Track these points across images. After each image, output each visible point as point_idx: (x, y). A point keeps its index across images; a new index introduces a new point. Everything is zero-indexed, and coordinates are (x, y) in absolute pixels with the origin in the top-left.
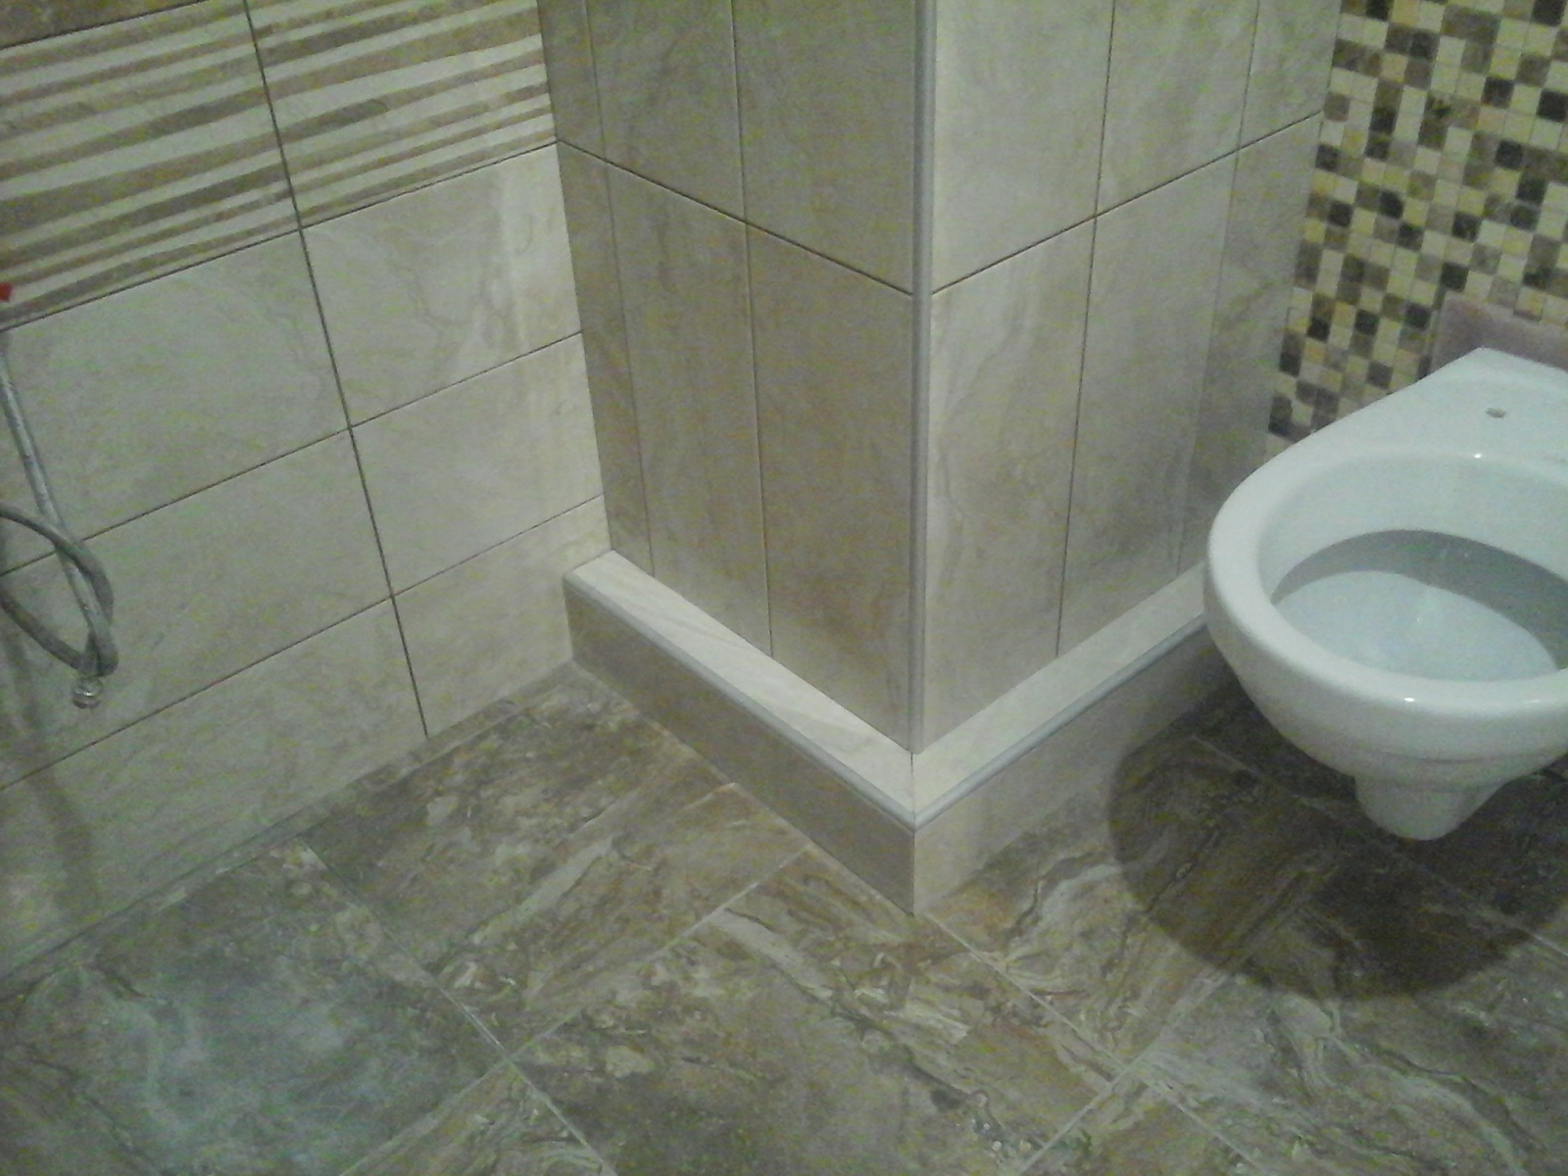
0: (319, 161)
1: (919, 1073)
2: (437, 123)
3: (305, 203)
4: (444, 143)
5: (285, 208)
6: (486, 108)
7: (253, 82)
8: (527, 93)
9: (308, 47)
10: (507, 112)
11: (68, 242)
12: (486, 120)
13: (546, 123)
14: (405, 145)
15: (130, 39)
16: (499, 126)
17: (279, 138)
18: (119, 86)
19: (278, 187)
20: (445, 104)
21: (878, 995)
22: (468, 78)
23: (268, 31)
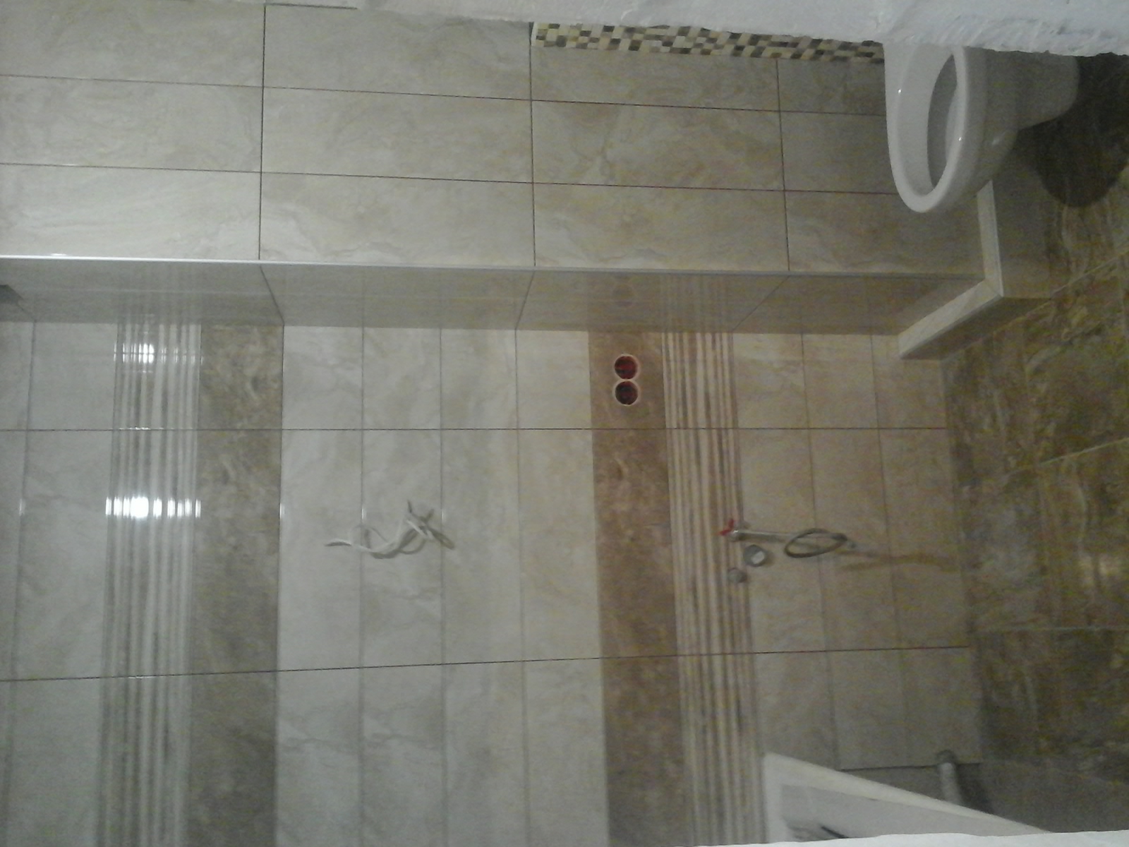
0: (719, 417)
1: (1089, 335)
2: (716, 376)
3: (730, 425)
4: (723, 375)
5: (731, 432)
6: (716, 357)
7: (691, 432)
8: (714, 341)
9: (685, 414)
10: (718, 350)
11: (724, 498)
12: (719, 357)
13: (725, 336)
14: (721, 388)
15: (673, 463)
16: (722, 353)
17: (709, 428)
18: (685, 470)
19: (723, 432)
20: (711, 372)
21: (1066, 330)
22: (705, 361)
23: (678, 424)
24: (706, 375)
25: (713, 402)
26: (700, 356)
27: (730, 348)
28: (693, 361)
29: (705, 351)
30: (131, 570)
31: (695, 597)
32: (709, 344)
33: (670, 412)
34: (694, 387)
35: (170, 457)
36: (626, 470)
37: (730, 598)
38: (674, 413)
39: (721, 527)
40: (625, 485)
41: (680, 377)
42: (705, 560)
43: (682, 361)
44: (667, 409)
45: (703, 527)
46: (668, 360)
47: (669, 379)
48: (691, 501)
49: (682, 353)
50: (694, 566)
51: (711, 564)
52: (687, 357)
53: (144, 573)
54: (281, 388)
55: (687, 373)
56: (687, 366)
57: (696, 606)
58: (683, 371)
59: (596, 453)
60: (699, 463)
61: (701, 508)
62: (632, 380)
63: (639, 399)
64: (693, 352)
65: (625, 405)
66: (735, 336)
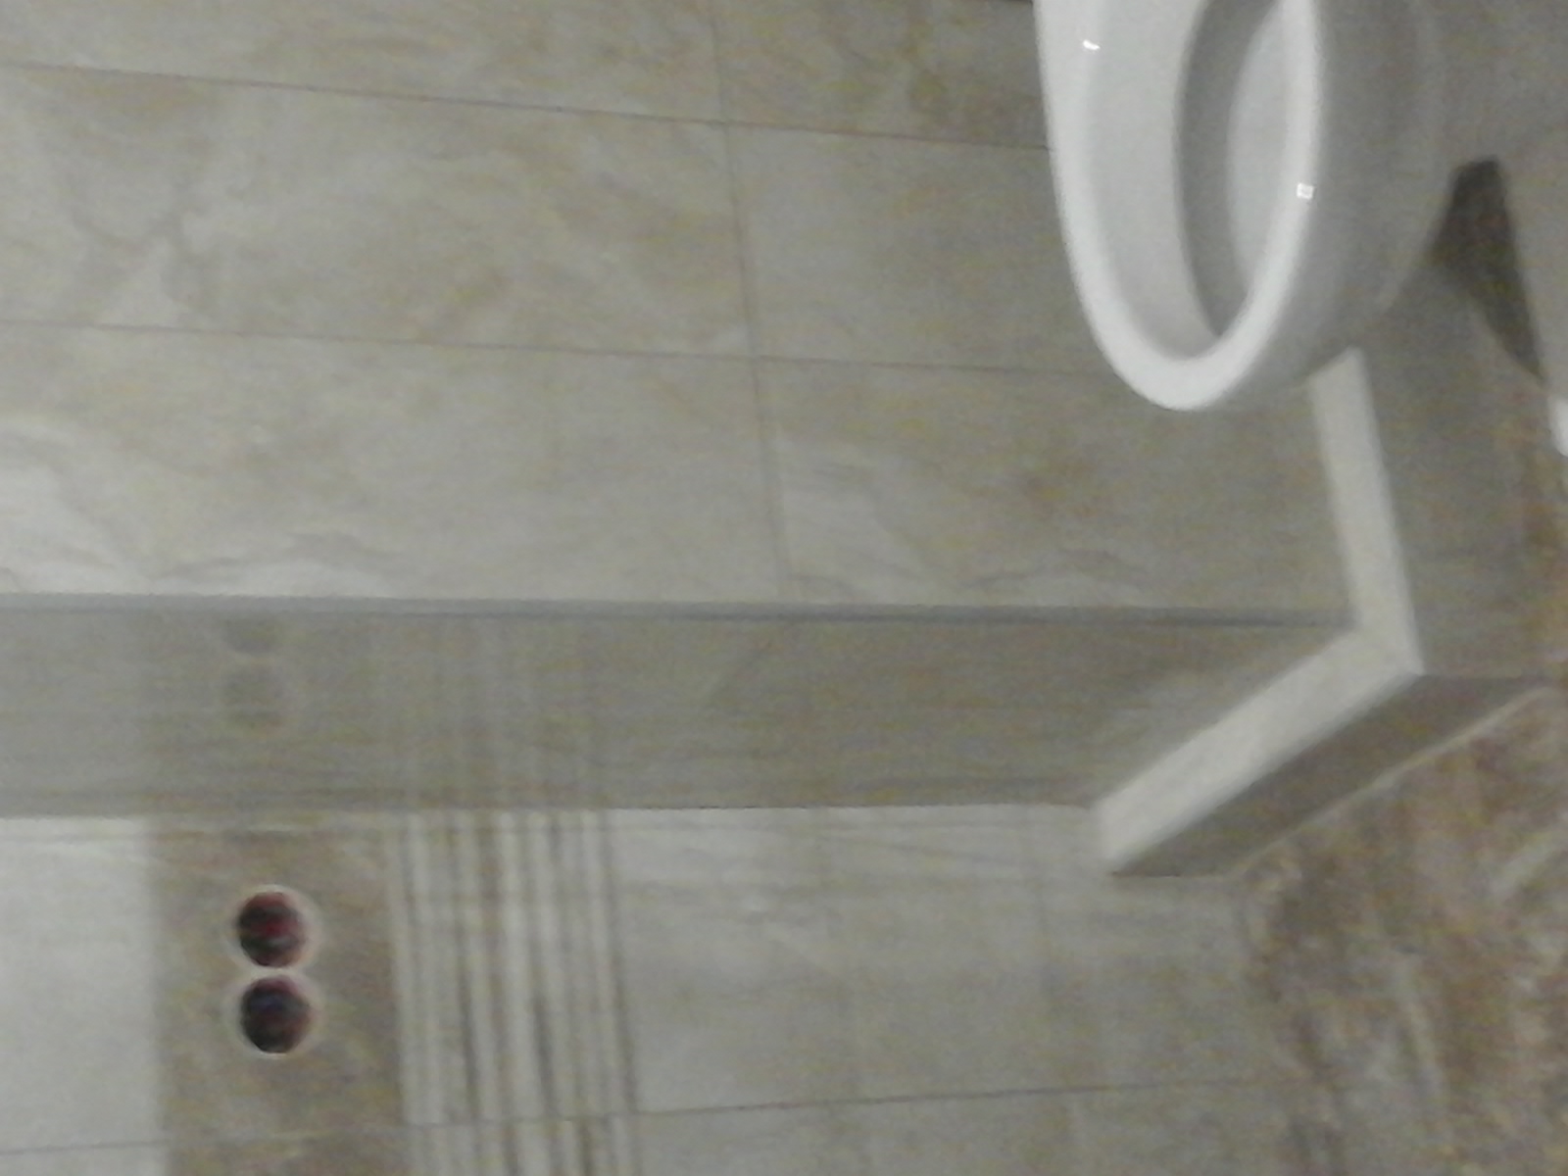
3: (616, 1105)
4: (587, 937)
5: (619, 1125)
7: (493, 1133)
10: (569, 859)
12: (571, 881)
13: (588, 817)
14: (582, 983)
17: (550, 1117)
23: (448, 1109)
24: (534, 946)
25: (559, 1028)
26: (511, 881)
27: (607, 854)
28: (491, 896)
29: (526, 867)
32: (540, 843)
33: (421, 1075)
34: (496, 982)
41: (450, 953)
43: (458, 899)
44: (410, 1061)
46: (410, 899)
47: (417, 962)
49: (455, 873)
52: (471, 884)
56: (473, 916)
58: (460, 932)
62: (291, 972)
63: (314, 1036)
64: (490, 871)
65: (274, 1056)
66: (620, 817)
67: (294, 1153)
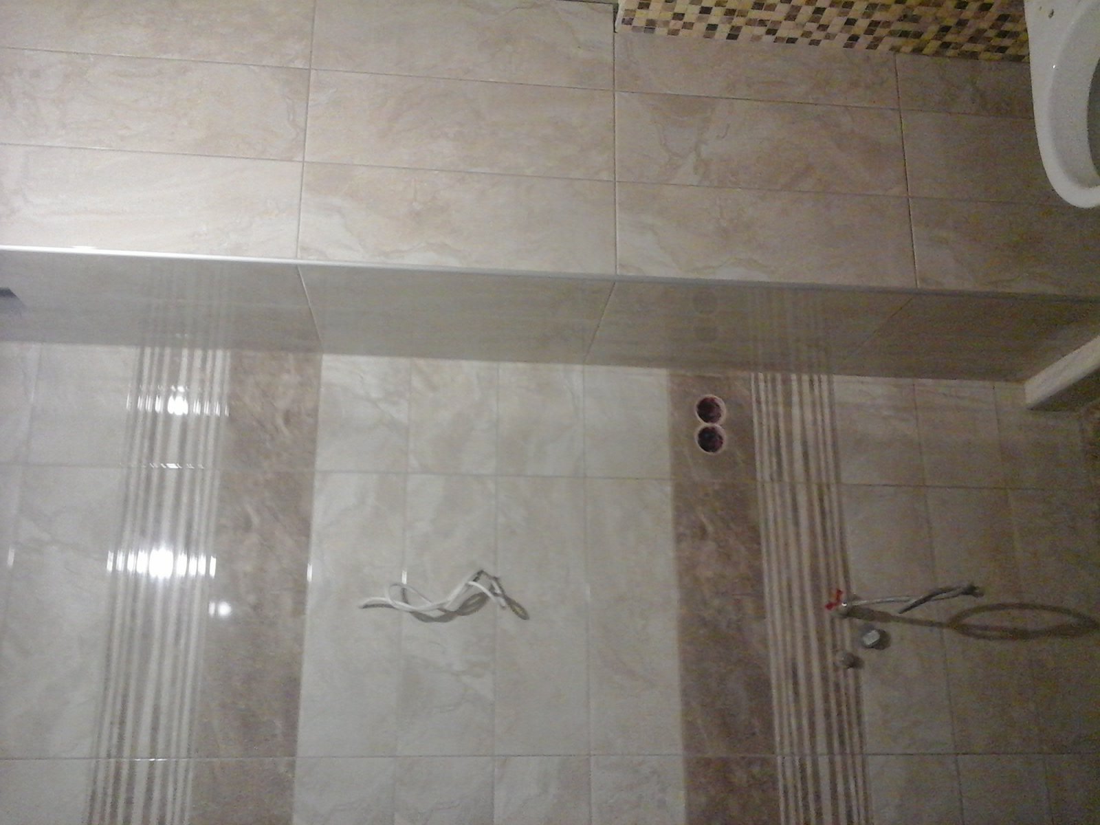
0: (819, 470)
2: (815, 420)
3: (833, 480)
4: (823, 420)
5: (833, 489)
6: (813, 399)
7: (787, 486)
8: (811, 383)
9: (779, 463)
10: (817, 392)
11: (828, 565)
12: (817, 400)
13: (824, 378)
14: (820, 437)
15: (766, 520)
16: (822, 396)
17: (808, 483)
18: (781, 531)
19: (825, 488)
20: (809, 416)
22: (801, 405)
23: (771, 476)
24: (803, 421)
25: (812, 452)
26: (795, 399)
27: (830, 391)
28: (788, 404)
29: (801, 393)
30: (132, 630)
31: (796, 684)
32: (806, 386)
33: (762, 463)
34: (789, 435)
35: (185, 499)
36: (710, 529)
37: (837, 686)
38: (767, 463)
39: (825, 601)
40: (710, 546)
41: (772, 423)
42: (806, 638)
43: (775, 404)
44: (758, 458)
45: (803, 599)
46: (759, 402)
47: (761, 424)
48: (788, 567)
49: (775, 395)
50: (794, 646)
51: (814, 644)
52: (780, 399)
53: (147, 635)
54: (316, 422)
55: (781, 419)
56: (781, 409)
57: (796, 693)
58: (776, 415)
59: (677, 509)
60: (797, 523)
61: (801, 577)
62: (717, 425)
63: (724, 447)
64: (788, 395)
65: (710, 453)
66: (836, 378)
67: (717, 487)
